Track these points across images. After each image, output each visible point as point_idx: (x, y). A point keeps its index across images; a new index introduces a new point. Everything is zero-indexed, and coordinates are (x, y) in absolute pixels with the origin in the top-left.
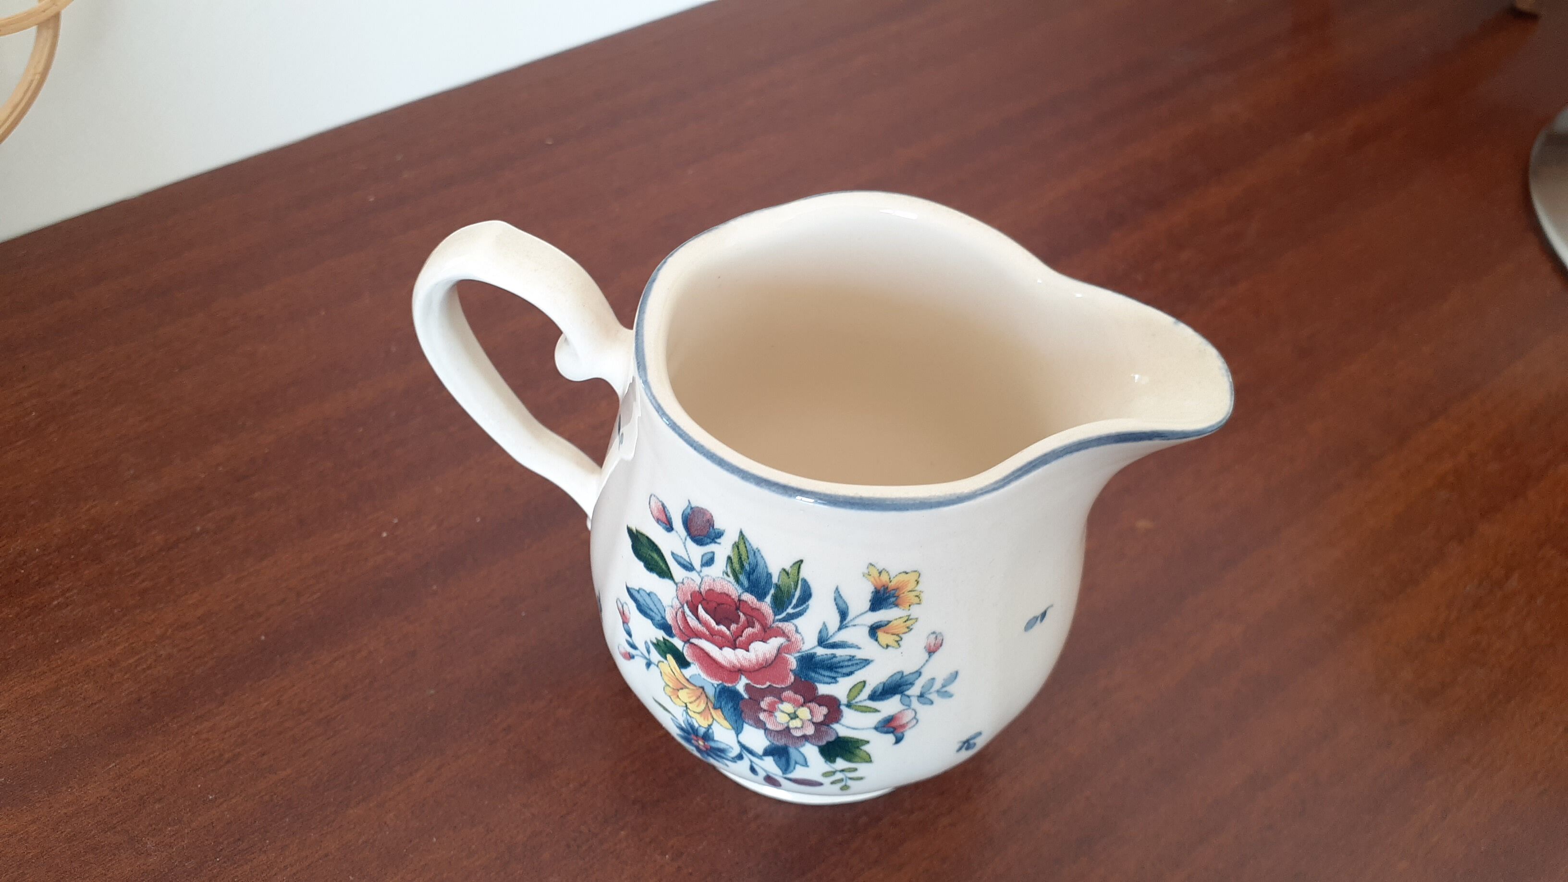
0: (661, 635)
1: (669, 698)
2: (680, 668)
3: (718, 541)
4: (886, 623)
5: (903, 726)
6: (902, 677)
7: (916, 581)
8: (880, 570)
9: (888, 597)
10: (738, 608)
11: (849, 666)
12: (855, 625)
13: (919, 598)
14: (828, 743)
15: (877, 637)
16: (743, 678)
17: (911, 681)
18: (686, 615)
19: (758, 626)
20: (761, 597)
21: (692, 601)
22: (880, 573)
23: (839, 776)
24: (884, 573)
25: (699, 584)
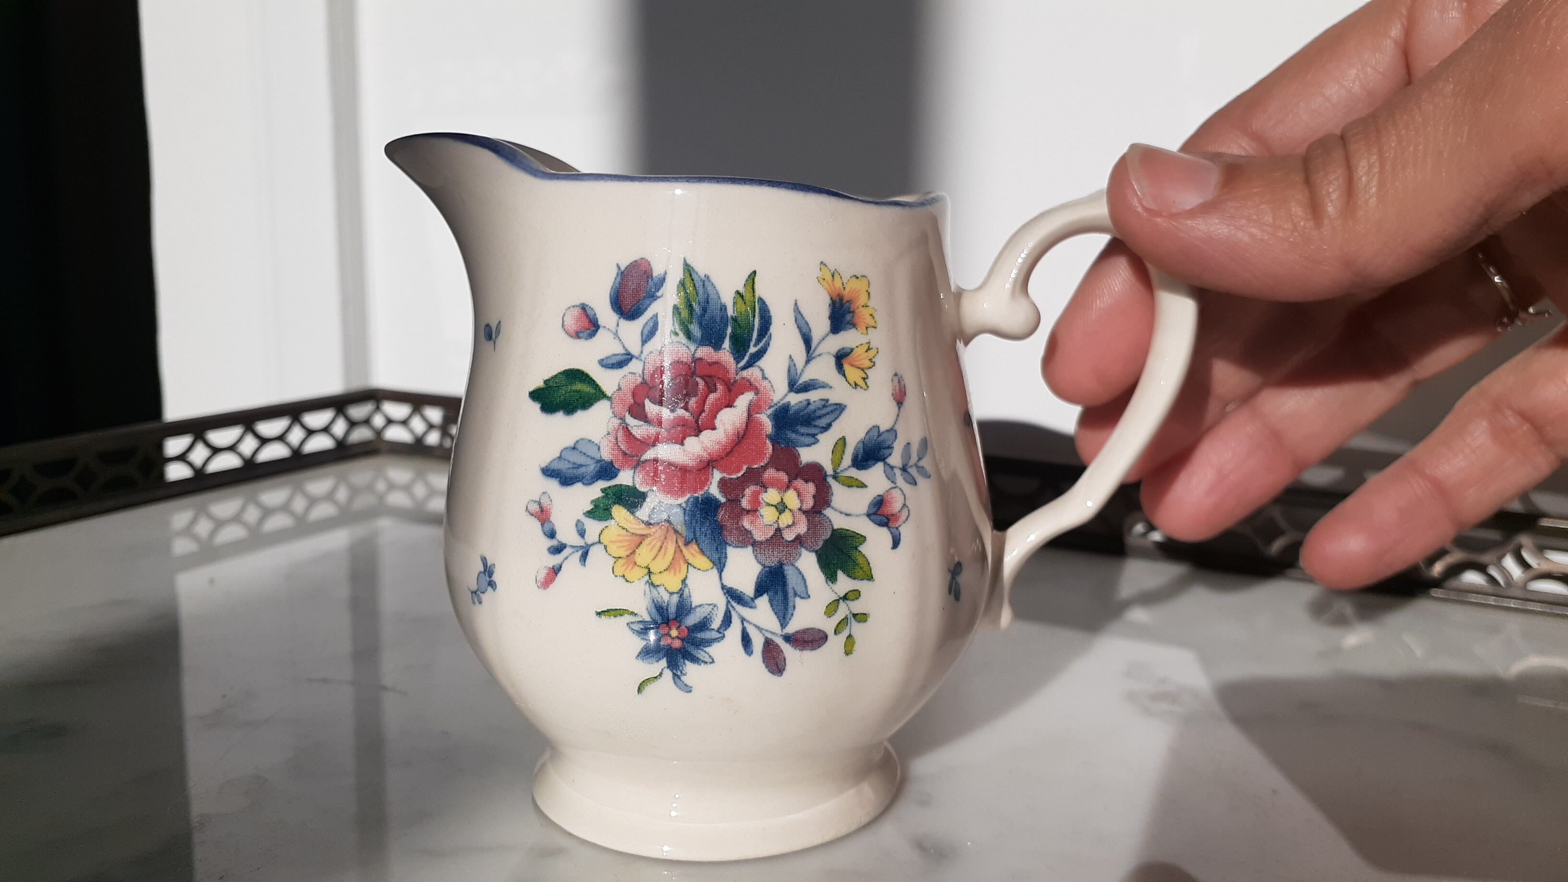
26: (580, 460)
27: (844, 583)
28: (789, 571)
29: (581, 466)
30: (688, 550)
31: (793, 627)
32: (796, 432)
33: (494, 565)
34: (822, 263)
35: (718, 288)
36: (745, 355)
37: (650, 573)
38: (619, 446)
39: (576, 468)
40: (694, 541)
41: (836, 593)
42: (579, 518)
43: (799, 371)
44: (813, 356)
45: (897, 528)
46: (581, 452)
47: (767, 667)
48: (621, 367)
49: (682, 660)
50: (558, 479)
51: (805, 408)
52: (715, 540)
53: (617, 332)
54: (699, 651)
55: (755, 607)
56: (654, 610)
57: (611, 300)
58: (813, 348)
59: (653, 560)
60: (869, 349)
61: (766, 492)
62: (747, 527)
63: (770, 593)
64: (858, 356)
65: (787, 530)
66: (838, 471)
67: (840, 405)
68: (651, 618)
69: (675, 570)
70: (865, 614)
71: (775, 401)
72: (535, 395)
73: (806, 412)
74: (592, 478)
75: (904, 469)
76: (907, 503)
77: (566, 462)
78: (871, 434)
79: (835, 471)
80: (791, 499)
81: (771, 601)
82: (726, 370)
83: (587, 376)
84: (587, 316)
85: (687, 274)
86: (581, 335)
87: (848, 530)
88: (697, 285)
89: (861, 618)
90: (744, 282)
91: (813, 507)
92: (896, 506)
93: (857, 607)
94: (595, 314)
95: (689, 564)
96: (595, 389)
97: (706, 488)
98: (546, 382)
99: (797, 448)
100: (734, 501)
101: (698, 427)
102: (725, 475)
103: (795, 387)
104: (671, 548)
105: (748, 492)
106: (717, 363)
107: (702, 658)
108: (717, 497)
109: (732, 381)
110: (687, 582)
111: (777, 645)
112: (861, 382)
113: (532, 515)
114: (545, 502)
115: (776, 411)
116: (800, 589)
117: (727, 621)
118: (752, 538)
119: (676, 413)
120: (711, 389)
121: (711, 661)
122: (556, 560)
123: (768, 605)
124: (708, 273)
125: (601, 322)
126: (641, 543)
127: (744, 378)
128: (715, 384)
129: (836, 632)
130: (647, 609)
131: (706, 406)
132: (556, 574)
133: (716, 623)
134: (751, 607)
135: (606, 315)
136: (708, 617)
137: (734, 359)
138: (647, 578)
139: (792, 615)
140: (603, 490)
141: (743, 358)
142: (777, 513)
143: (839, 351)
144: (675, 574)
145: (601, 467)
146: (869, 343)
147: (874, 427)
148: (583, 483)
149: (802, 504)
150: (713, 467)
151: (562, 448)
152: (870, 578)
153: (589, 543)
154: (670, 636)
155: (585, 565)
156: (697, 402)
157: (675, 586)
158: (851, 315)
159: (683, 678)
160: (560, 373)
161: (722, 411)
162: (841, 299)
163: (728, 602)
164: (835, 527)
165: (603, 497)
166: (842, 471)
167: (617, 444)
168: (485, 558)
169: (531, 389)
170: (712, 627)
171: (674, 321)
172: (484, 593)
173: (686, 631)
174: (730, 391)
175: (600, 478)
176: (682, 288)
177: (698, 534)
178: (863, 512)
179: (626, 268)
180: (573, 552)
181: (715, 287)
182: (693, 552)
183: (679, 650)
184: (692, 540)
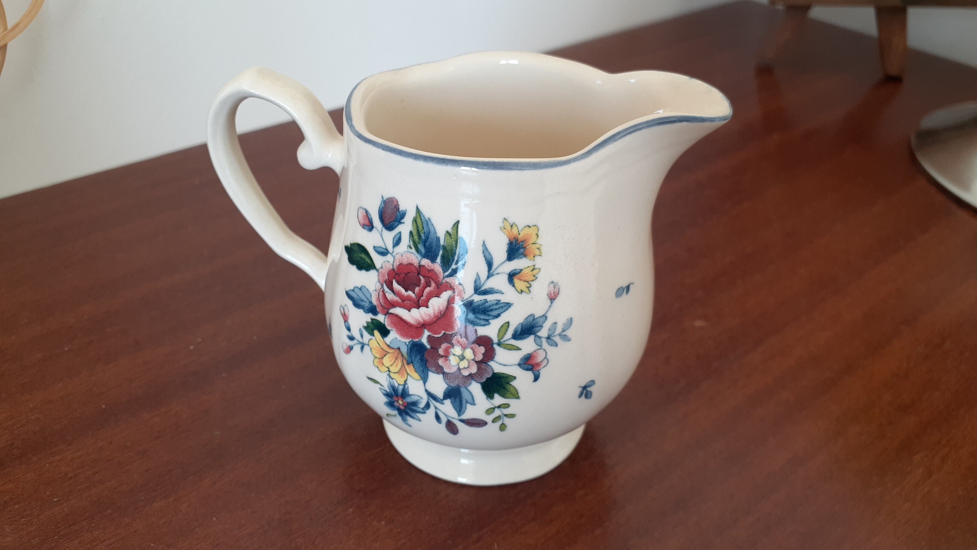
0: (369, 317)
1: (377, 368)
2: (383, 338)
3: (402, 221)
4: (519, 271)
5: (538, 364)
6: (534, 320)
7: (536, 234)
8: (511, 224)
9: (518, 249)
10: (419, 274)
11: (496, 309)
12: (498, 274)
13: (540, 250)
14: (488, 379)
15: (514, 284)
16: (426, 331)
17: (540, 324)
18: (385, 292)
19: (433, 284)
20: (433, 260)
21: (388, 279)
22: (512, 226)
23: (497, 412)
24: (514, 227)
25: (392, 263)
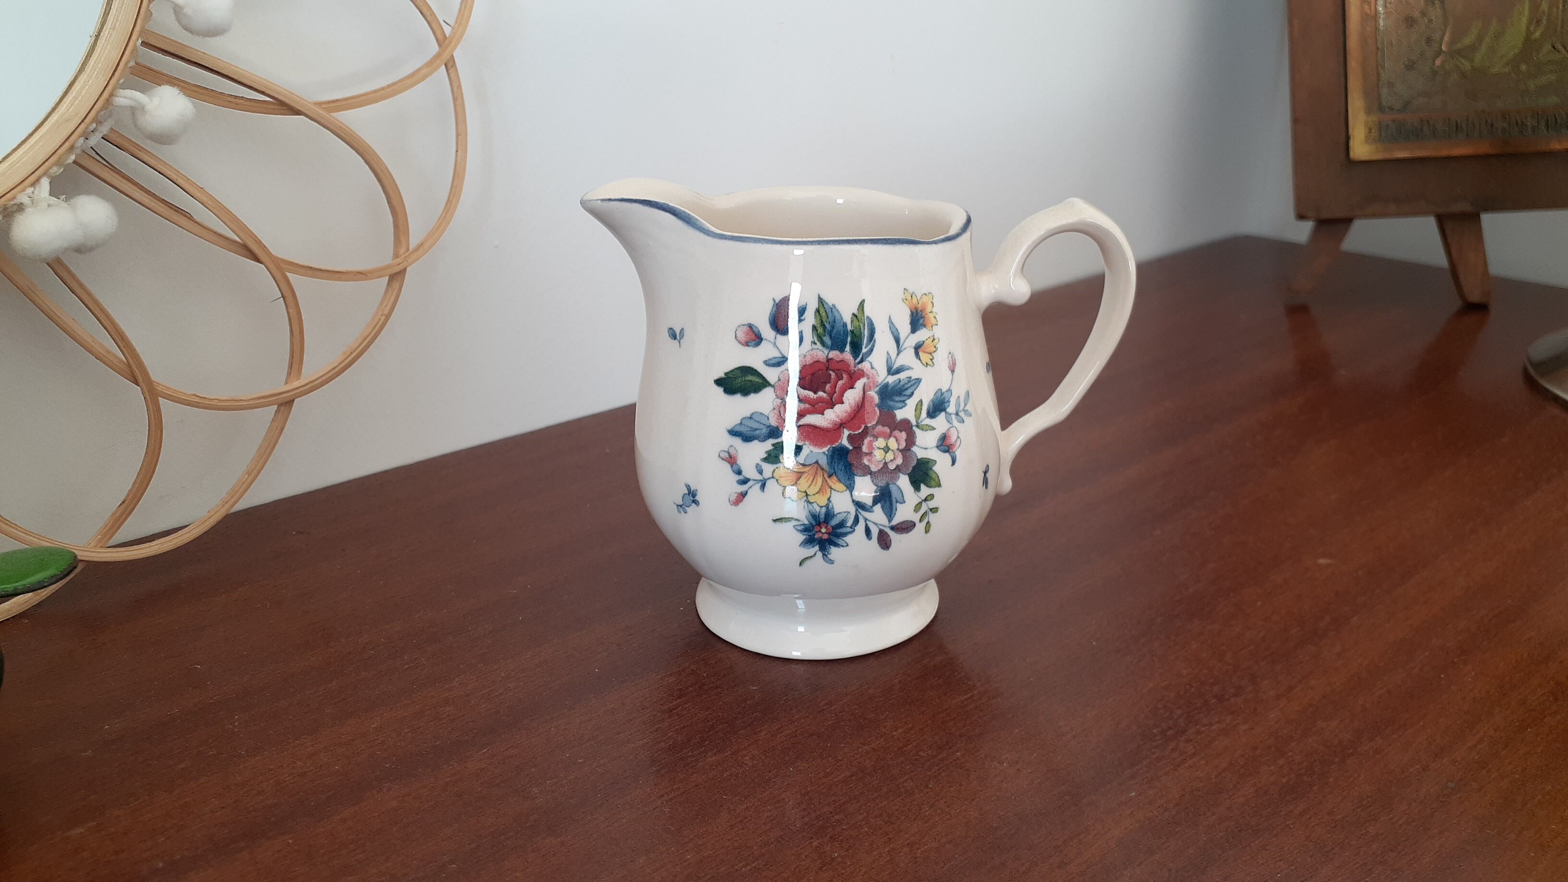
26: (755, 425)
27: (925, 491)
28: (893, 488)
29: (756, 429)
30: (831, 480)
31: (895, 522)
32: (893, 401)
33: (697, 490)
34: (905, 289)
35: (841, 312)
36: (860, 354)
37: (807, 495)
38: (782, 417)
39: (753, 431)
40: (834, 474)
41: (920, 498)
42: (759, 463)
43: (893, 361)
44: (901, 350)
45: (954, 452)
46: (755, 421)
47: (880, 546)
48: (780, 366)
49: (828, 546)
50: (741, 437)
51: (898, 385)
52: (847, 472)
53: (775, 343)
54: (839, 540)
55: (873, 512)
56: (810, 517)
57: (770, 322)
58: (901, 345)
59: (809, 487)
60: (934, 339)
61: (877, 440)
62: (866, 464)
63: (881, 502)
64: (927, 346)
65: (890, 463)
66: (919, 422)
67: (918, 379)
68: (809, 522)
69: (823, 493)
70: (936, 508)
71: (880, 382)
72: (719, 382)
73: (898, 387)
74: (765, 437)
75: (957, 414)
76: (959, 436)
77: (746, 427)
78: (937, 394)
79: (917, 422)
80: (892, 443)
81: (882, 507)
82: (848, 365)
83: (756, 371)
84: (754, 332)
85: (821, 305)
86: (750, 344)
87: (926, 458)
88: (827, 311)
89: (934, 510)
90: (857, 307)
91: (906, 447)
92: (953, 439)
93: (932, 504)
94: (759, 331)
95: (831, 488)
96: (762, 380)
97: (840, 441)
98: (726, 374)
99: (894, 411)
100: (858, 448)
101: (833, 403)
102: (851, 432)
103: (891, 371)
104: (820, 481)
105: (866, 441)
106: (842, 361)
107: (841, 544)
108: (847, 446)
109: (852, 372)
110: (831, 499)
111: (886, 533)
112: (930, 362)
113: (723, 460)
114: (732, 452)
115: (880, 388)
116: (899, 499)
117: (856, 521)
118: (870, 470)
119: (818, 394)
120: (839, 378)
121: (846, 545)
122: (743, 488)
123: (881, 510)
124: (834, 303)
125: (763, 336)
126: (800, 477)
127: (859, 369)
128: (842, 374)
129: (921, 521)
130: (806, 517)
131: (837, 389)
132: (744, 497)
133: (850, 523)
134: (871, 512)
135: (767, 332)
136: (845, 519)
137: (853, 357)
138: (805, 498)
139: (895, 514)
140: (773, 445)
141: (859, 356)
142: (884, 453)
143: (916, 344)
144: (823, 495)
145: (770, 430)
146: (933, 336)
147: (938, 390)
148: (759, 441)
149: (899, 446)
150: (843, 428)
151: (741, 418)
152: (939, 485)
153: (766, 478)
154: (821, 532)
155: (764, 492)
156: (831, 387)
157: (824, 502)
158: (923, 319)
159: (829, 556)
160: (736, 369)
161: (847, 392)
162: (917, 311)
163: (857, 510)
164: (919, 458)
165: (773, 449)
166: (921, 421)
167: (780, 415)
168: (689, 486)
169: (715, 379)
170: (847, 525)
171: (813, 335)
172: (688, 507)
173: (831, 529)
174: (851, 378)
175: (771, 437)
176: (818, 313)
177: (836, 469)
178: (934, 446)
179: (780, 301)
180: (755, 484)
181: (839, 312)
182: (834, 481)
183: (827, 540)
184: (833, 474)
